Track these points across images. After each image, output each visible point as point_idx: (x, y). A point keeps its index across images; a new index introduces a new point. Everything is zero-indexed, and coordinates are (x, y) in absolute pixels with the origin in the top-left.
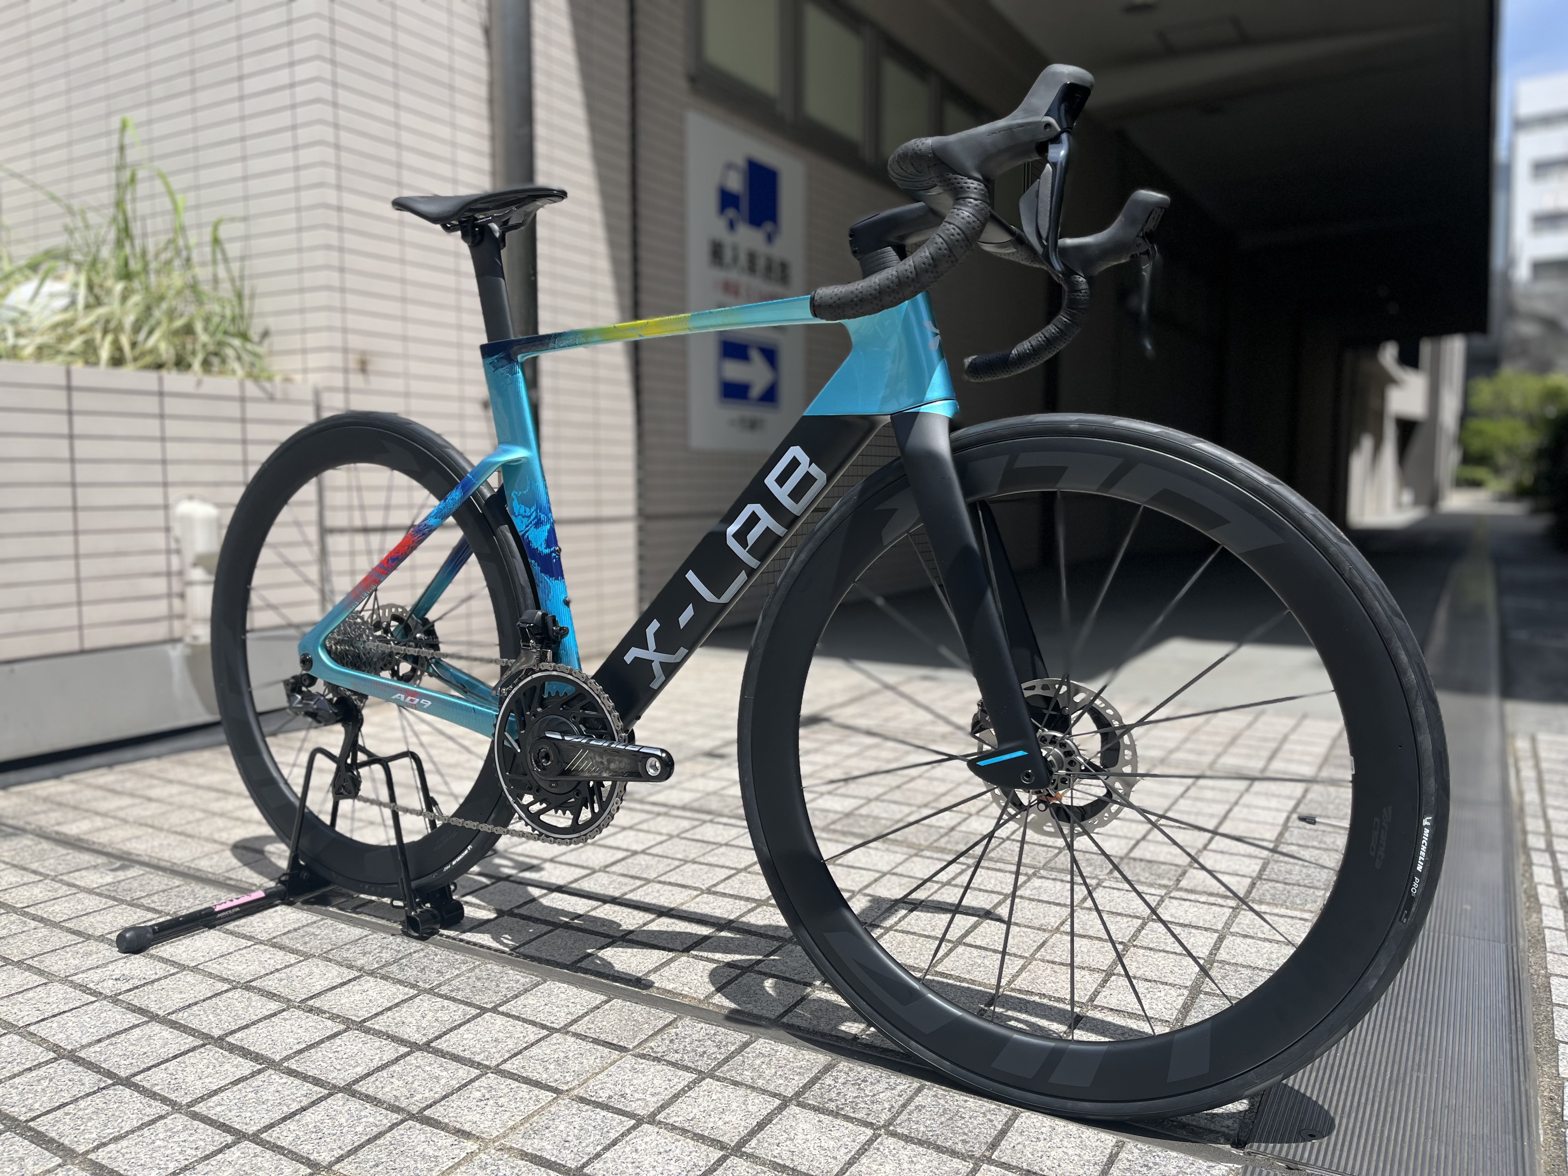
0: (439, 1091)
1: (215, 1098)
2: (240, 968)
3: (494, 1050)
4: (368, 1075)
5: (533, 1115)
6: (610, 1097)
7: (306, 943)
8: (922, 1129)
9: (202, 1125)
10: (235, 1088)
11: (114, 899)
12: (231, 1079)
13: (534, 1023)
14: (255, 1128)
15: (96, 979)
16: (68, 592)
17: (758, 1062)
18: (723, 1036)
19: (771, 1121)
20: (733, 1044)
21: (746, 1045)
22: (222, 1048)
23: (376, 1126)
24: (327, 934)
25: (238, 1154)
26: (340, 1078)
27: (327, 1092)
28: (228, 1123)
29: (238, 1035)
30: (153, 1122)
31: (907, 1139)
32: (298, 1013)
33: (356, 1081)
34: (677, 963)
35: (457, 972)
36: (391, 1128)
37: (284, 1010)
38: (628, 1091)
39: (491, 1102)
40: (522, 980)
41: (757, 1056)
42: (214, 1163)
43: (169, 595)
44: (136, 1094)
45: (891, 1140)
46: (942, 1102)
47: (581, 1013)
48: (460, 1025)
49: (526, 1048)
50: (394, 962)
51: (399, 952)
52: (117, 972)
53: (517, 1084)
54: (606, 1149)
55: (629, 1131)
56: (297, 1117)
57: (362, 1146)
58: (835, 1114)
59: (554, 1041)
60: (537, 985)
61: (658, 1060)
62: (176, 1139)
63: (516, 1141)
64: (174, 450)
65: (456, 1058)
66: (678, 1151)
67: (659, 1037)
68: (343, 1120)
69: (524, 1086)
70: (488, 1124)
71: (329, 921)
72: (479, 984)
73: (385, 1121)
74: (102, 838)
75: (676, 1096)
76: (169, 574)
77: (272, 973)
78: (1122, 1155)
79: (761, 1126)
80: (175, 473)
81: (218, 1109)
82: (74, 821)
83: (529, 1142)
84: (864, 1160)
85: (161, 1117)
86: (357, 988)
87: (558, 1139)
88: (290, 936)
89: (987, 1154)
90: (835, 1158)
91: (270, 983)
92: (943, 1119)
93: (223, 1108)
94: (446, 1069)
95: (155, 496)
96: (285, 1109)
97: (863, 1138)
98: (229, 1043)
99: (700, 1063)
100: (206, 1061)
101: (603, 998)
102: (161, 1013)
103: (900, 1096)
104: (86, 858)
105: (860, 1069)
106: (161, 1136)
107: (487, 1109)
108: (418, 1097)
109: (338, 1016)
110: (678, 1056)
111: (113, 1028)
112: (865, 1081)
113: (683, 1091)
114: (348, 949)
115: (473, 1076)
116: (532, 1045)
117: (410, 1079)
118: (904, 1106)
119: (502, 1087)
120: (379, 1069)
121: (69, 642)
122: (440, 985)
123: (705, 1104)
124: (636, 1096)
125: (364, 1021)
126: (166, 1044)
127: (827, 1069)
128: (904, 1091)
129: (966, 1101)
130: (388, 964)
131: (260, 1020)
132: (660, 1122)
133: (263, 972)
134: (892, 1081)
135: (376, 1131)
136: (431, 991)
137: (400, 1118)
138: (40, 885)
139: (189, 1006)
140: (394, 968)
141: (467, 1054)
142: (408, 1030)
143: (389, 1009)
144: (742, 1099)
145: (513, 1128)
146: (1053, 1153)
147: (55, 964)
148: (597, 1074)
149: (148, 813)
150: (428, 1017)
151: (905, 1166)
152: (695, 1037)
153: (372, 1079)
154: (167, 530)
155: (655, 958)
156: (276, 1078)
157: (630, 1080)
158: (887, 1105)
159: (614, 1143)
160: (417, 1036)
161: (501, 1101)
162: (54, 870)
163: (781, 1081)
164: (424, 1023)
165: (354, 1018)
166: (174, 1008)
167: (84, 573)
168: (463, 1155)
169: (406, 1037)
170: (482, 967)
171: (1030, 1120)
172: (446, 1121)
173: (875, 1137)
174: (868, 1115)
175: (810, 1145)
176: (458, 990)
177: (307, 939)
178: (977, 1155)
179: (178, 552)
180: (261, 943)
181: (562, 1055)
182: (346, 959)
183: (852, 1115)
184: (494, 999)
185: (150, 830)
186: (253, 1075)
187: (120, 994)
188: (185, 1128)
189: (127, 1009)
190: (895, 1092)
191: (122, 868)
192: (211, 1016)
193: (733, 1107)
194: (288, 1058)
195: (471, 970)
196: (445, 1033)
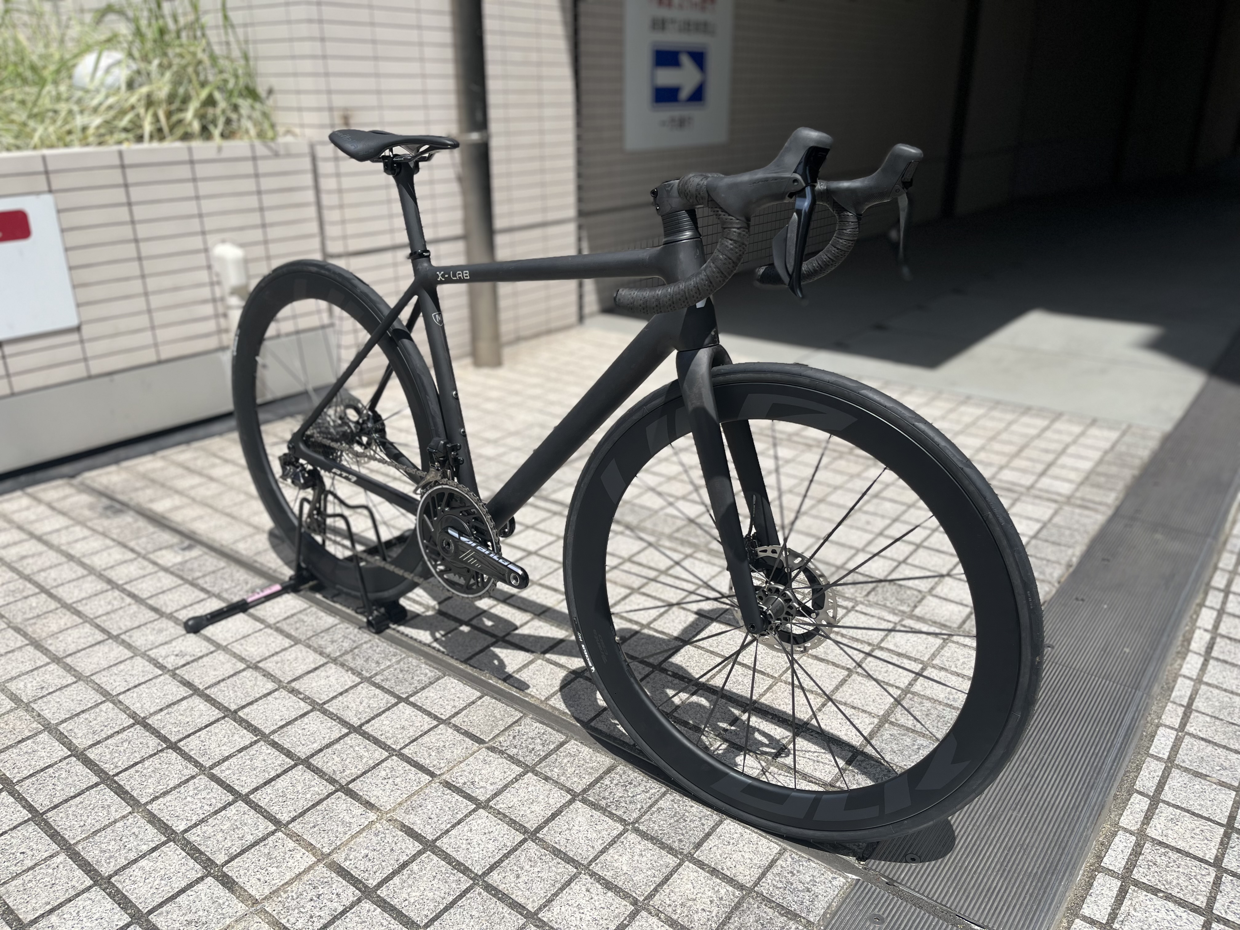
0: (362, 768)
1: (226, 763)
2: (253, 650)
3: (400, 736)
4: (321, 750)
5: (413, 794)
6: (465, 783)
7: (297, 629)
8: (656, 828)
9: (216, 786)
10: (239, 756)
11: (182, 578)
12: (238, 748)
13: (429, 714)
14: (247, 790)
15: (164, 654)
16: (143, 321)
17: (565, 761)
18: (548, 736)
19: (561, 812)
20: (553, 743)
21: (562, 744)
22: (235, 721)
23: (319, 794)
24: (311, 622)
25: (234, 811)
26: (302, 752)
27: (293, 763)
28: (231, 784)
29: (246, 710)
30: (187, 781)
31: (644, 835)
32: (284, 693)
33: (312, 755)
34: (534, 665)
35: (389, 663)
36: (328, 796)
37: (276, 690)
38: (477, 780)
39: (391, 781)
40: (430, 674)
41: (566, 756)
42: (219, 818)
43: (216, 316)
44: (180, 757)
45: (634, 835)
46: (676, 806)
47: (462, 706)
48: (384, 712)
49: (421, 736)
50: (351, 651)
51: (354, 641)
52: (178, 648)
53: (409, 767)
54: (453, 826)
55: (470, 813)
56: (273, 783)
57: (309, 809)
58: (604, 810)
59: (439, 732)
60: (438, 679)
61: (502, 752)
62: (199, 796)
63: (400, 815)
64: (207, 206)
65: (376, 742)
66: (497, 833)
67: (507, 734)
68: (300, 788)
69: (413, 769)
70: (386, 799)
71: (314, 609)
72: (401, 676)
73: (324, 791)
74: (177, 517)
75: (506, 786)
76: (214, 300)
77: (273, 655)
78: (779, 862)
79: (554, 816)
80: (210, 223)
81: (227, 772)
82: (162, 498)
83: (408, 817)
84: (611, 851)
85: (193, 777)
86: (323, 674)
87: (425, 816)
88: (288, 621)
89: (693, 851)
90: (593, 847)
91: (270, 665)
92: (672, 821)
93: (230, 771)
94: (368, 751)
95: (197, 242)
96: (267, 776)
97: (616, 833)
98: (240, 717)
99: (528, 758)
100: (224, 731)
101: (478, 694)
102: (201, 687)
103: (650, 798)
104: (167, 537)
105: (631, 772)
106: (191, 793)
107: (387, 787)
108: (347, 772)
109: (309, 698)
110: (515, 751)
111: (171, 699)
112: (631, 783)
113: (512, 782)
114: (323, 637)
115: (384, 757)
116: (426, 733)
117: (345, 757)
118: (651, 806)
119: (400, 768)
120: (328, 746)
121: (150, 356)
122: (376, 674)
123: (523, 795)
124: (482, 784)
125: (324, 703)
126: (201, 715)
127: (609, 771)
128: (654, 794)
129: (692, 807)
130: (346, 653)
131: (260, 698)
132: (491, 807)
133: (267, 654)
134: (649, 785)
135: (318, 798)
136: (369, 680)
137: (334, 788)
138: (135, 563)
139: (219, 682)
140: (349, 657)
141: (382, 738)
142: (350, 714)
143: (341, 694)
144: (547, 793)
145: (400, 804)
146: (734, 856)
147: (139, 639)
148: (461, 762)
149: (209, 493)
150: (364, 704)
151: (636, 858)
152: (531, 735)
153: (321, 754)
154: (209, 267)
155: (520, 659)
156: (264, 748)
157: (480, 770)
158: (639, 807)
159: (459, 822)
160: (355, 719)
161: (398, 780)
162: (145, 549)
163: (576, 779)
164: (361, 709)
165: (318, 700)
166: (209, 684)
167: (153, 305)
168: (367, 823)
169: (347, 720)
170: (406, 660)
171: (730, 827)
172: (361, 794)
173: (625, 831)
174: (625, 812)
175: (580, 835)
176: (387, 679)
177: (298, 625)
178: (685, 852)
179: (219, 283)
180: (269, 626)
181: (442, 744)
182: (320, 647)
183: (614, 812)
184: (409, 690)
185: (209, 511)
186: (251, 745)
187: (178, 668)
188: (206, 788)
189: (181, 682)
190: (648, 795)
191: (189, 548)
192: (231, 692)
193: (540, 799)
194: (274, 732)
195: (398, 662)
196: (373, 718)
